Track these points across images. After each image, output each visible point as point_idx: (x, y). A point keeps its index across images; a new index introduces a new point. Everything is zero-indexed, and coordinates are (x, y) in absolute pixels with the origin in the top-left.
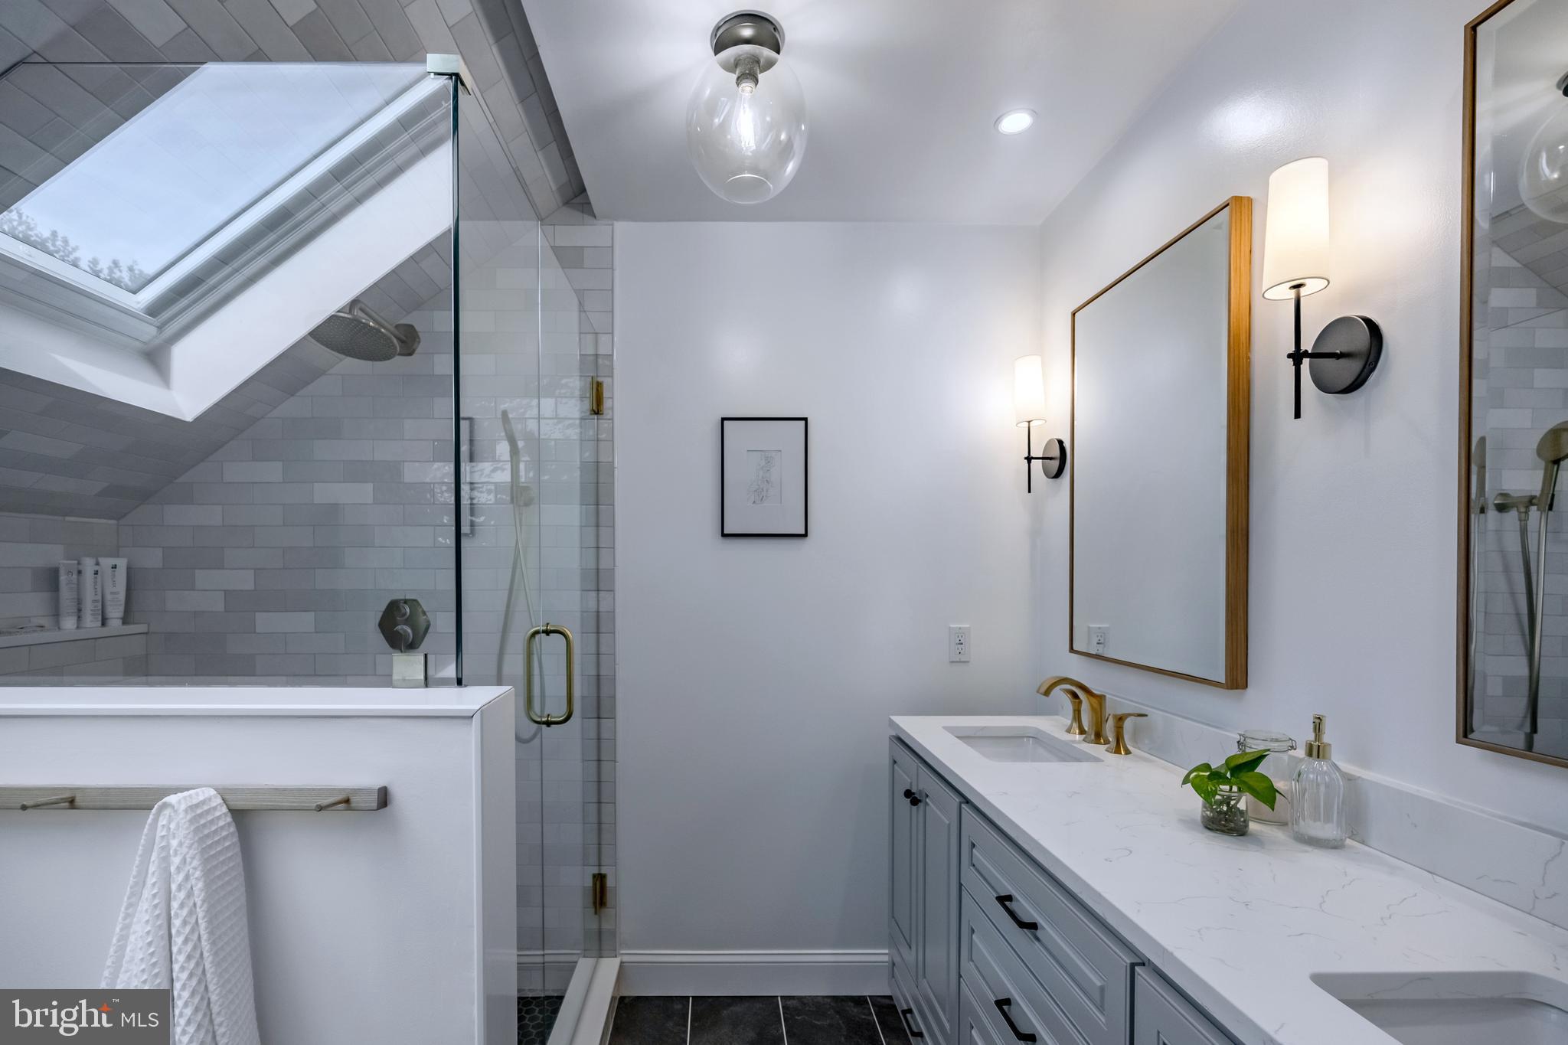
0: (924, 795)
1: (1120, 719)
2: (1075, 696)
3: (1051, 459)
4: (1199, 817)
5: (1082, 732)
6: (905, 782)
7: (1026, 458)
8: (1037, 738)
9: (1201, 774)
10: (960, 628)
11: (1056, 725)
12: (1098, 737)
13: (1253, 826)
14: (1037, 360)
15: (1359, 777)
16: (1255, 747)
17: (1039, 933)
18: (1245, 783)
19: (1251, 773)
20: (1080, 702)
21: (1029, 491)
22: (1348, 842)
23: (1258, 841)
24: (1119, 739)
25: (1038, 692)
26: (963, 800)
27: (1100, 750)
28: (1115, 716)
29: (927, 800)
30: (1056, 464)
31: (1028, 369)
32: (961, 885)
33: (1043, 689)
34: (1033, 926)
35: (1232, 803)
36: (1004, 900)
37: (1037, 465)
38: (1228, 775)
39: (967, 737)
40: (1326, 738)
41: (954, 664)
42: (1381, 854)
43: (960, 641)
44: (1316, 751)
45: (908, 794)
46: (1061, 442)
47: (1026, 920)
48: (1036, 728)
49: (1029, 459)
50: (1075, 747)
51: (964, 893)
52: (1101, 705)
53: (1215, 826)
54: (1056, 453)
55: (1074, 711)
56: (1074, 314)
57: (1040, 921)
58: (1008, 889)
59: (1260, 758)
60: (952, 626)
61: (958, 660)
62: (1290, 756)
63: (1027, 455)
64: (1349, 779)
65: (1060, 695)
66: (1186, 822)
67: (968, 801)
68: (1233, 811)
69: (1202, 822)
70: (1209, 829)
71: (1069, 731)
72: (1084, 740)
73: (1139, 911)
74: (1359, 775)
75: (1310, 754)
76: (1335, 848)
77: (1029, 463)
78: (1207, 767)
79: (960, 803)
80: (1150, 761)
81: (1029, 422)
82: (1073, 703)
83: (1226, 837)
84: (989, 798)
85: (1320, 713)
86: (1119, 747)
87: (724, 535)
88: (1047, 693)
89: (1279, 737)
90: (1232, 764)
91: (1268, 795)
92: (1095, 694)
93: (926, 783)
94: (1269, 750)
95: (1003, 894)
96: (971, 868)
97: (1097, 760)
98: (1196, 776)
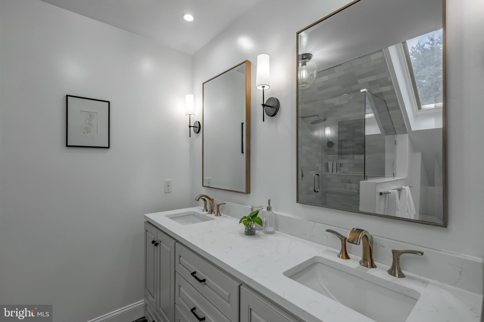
0: (160, 241)
1: (218, 206)
2: (205, 200)
3: (196, 127)
4: (244, 232)
5: (207, 211)
6: (152, 237)
7: (189, 126)
8: (194, 215)
9: (245, 219)
10: (168, 181)
11: (199, 209)
12: (212, 212)
13: (256, 232)
14: (192, 96)
15: (277, 214)
16: (255, 210)
17: (206, 282)
18: (255, 220)
19: (256, 217)
20: (206, 202)
21: (190, 137)
22: (276, 231)
23: (258, 236)
24: (218, 211)
25: (195, 200)
26: (176, 241)
27: (213, 216)
28: (217, 205)
29: (161, 243)
30: (197, 129)
31: (190, 98)
32: (175, 271)
33: (197, 199)
34: (204, 280)
35: (252, 226)
36: (193, 274)
37: (192, 128)
38: (250, 218)
39: (173, 218)
40: (271, 205)
41: (166, 193)
42: (282, 233)
43: (168, 185)
44: (269, 209)
45: (153, 242)
46: (199, 122)
47: (201, 279)
48: (194, 212)
49: (190, 127)
50: (206, 216)
51: (176, 274)
52: (213, 202)
53: (248, 234)
54: (198, 125)
55: (205, 204)
56: (203, 84)
57: (207, 278)
58: (195, 269)
59: (257, 212)
60: (165, 180)
61: (168, 192)
62: (262, 211)
63: (189, 125)
64: (275, 214)
65: (201, 201)
66: (241, 234)
67: (177, 241)
68: (252, 228)
69: (245, 233)
70: (247, 235)
71: (203, 211)
72: (208, 213)
73: (240, 268)
74: (276, 213)
75: (268, 210)
76: (273, 233)
77: (190, 128)
78: (245, 217)
79: (175, 243)
80: (226, 217)
81: (190, 115)
82: (204, 202)
83: (251, 236)
84: (186, 239)
85: (269, 199)
86: (218, 214)
87: (67, 146)
88: (198, 200)
89: (260, 206)
90: (252, 215)
91: (260, 223)
92: (211, 199)
93: (160, 237)
94: (259, 210)
95: (193, 272)
96: (180, 264)
97: (213, 219)
98: (244, 221)
